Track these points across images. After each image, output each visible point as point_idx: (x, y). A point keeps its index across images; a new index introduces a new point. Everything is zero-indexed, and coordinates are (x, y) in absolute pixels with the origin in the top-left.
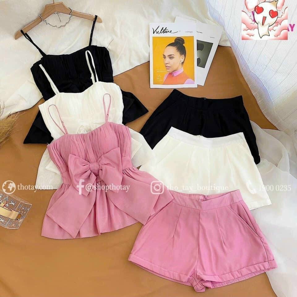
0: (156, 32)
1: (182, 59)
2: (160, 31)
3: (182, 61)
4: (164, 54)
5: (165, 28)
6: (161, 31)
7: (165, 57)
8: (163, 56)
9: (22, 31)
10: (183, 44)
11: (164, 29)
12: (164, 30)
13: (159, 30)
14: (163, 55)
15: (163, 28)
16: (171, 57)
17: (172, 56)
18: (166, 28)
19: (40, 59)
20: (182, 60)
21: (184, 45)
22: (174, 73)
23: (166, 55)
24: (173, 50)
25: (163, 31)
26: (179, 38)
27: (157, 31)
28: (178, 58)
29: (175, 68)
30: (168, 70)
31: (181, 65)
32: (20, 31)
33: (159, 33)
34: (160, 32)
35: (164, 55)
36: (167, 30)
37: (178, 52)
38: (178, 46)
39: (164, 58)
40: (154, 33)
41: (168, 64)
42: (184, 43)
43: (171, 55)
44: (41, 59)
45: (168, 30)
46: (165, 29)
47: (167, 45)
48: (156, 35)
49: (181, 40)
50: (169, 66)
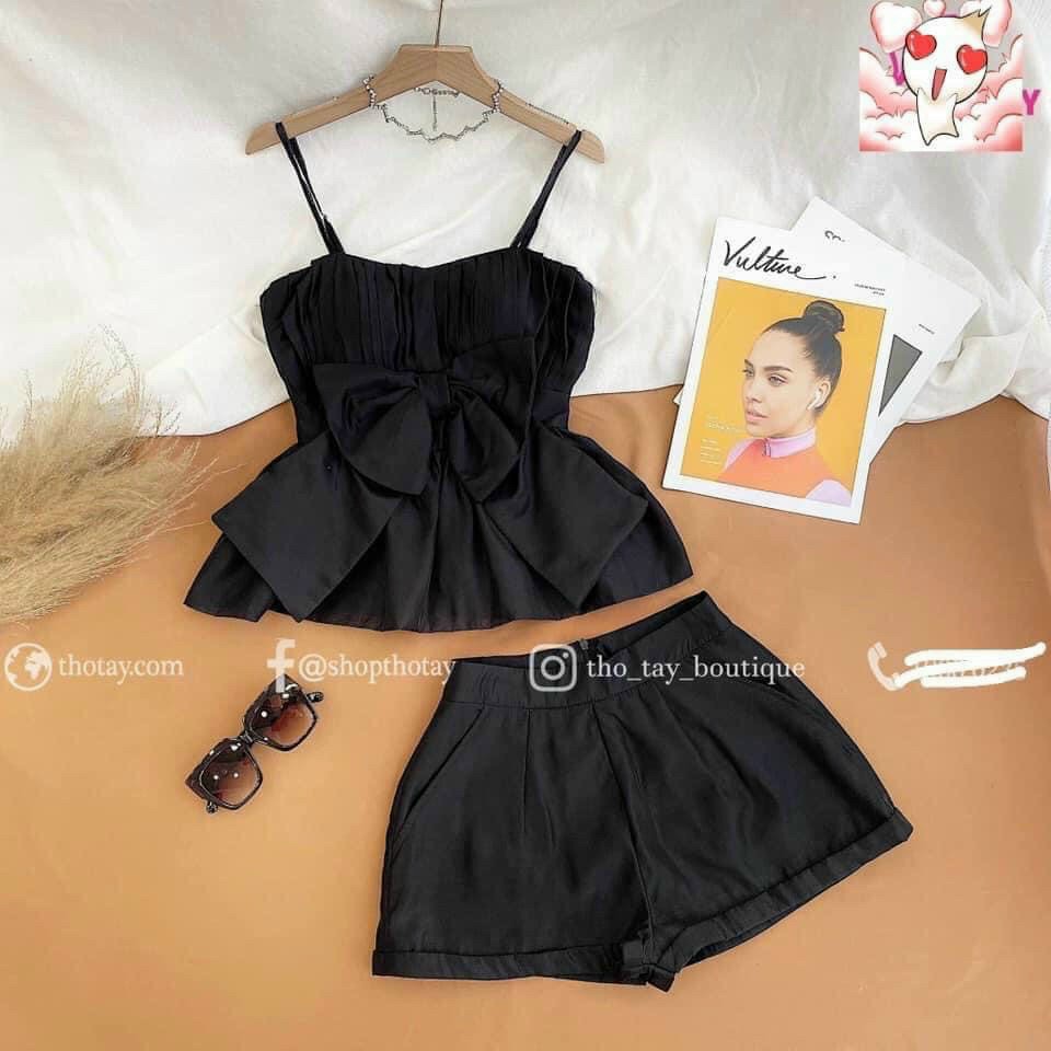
0: (736, 259)
1: (818, 393)
2: (756, 259)
3: (819, 399)
4: (750, 360)
5: (779, 249)
6: (759, 259)
7: (750, 371)
8: (744, 367)
9: (279, 126)
10: (836, 332)
11: (772, 253)
12: (772, 259)
13: (752, 253)
14: (746, 361)
15: (769, 248)
16: (775, 376)
17: (780, 372)
18: (782, 251)
19: (309, 265)
20: (818, 397)
21: (839, 336)
22: (774, 443)
23: (760, 362)
24: (788, 350)
25: (765, 260)
26: (825, 306)
27: (743, 255)
28: (804, 384)
29: (781, 424)
30: (753, 429)
31: (809, 415)
32: (274, 127)
33: (748, 265)
34: (755, 264)
35: (750, 364)
36: (781, 262)
37: (807, 362)
38: (816, 337)
39: (748, 377)
40: (726, 263)
41: (755, 404)
42: (843, 330)
43: (778, 368)
44: (312, 262)
45: (787, 264)
46: (776, 257)
47: (769, 325)
48: (732, 272)
49: (832, 314)
50: (761, 412)
